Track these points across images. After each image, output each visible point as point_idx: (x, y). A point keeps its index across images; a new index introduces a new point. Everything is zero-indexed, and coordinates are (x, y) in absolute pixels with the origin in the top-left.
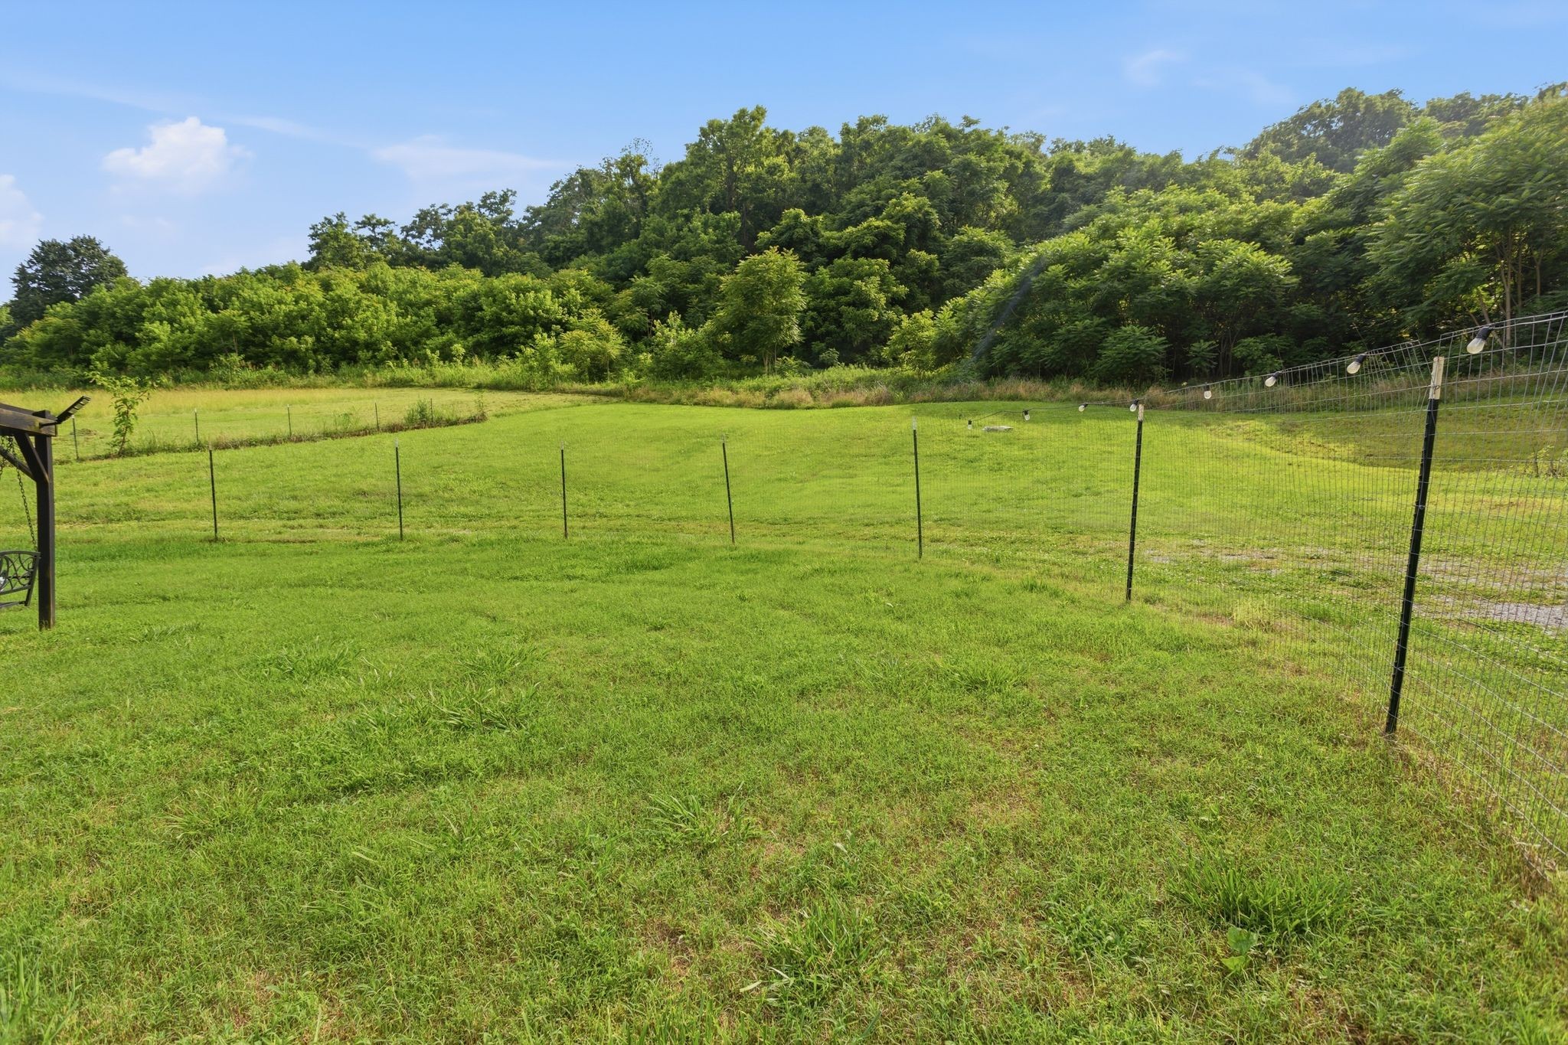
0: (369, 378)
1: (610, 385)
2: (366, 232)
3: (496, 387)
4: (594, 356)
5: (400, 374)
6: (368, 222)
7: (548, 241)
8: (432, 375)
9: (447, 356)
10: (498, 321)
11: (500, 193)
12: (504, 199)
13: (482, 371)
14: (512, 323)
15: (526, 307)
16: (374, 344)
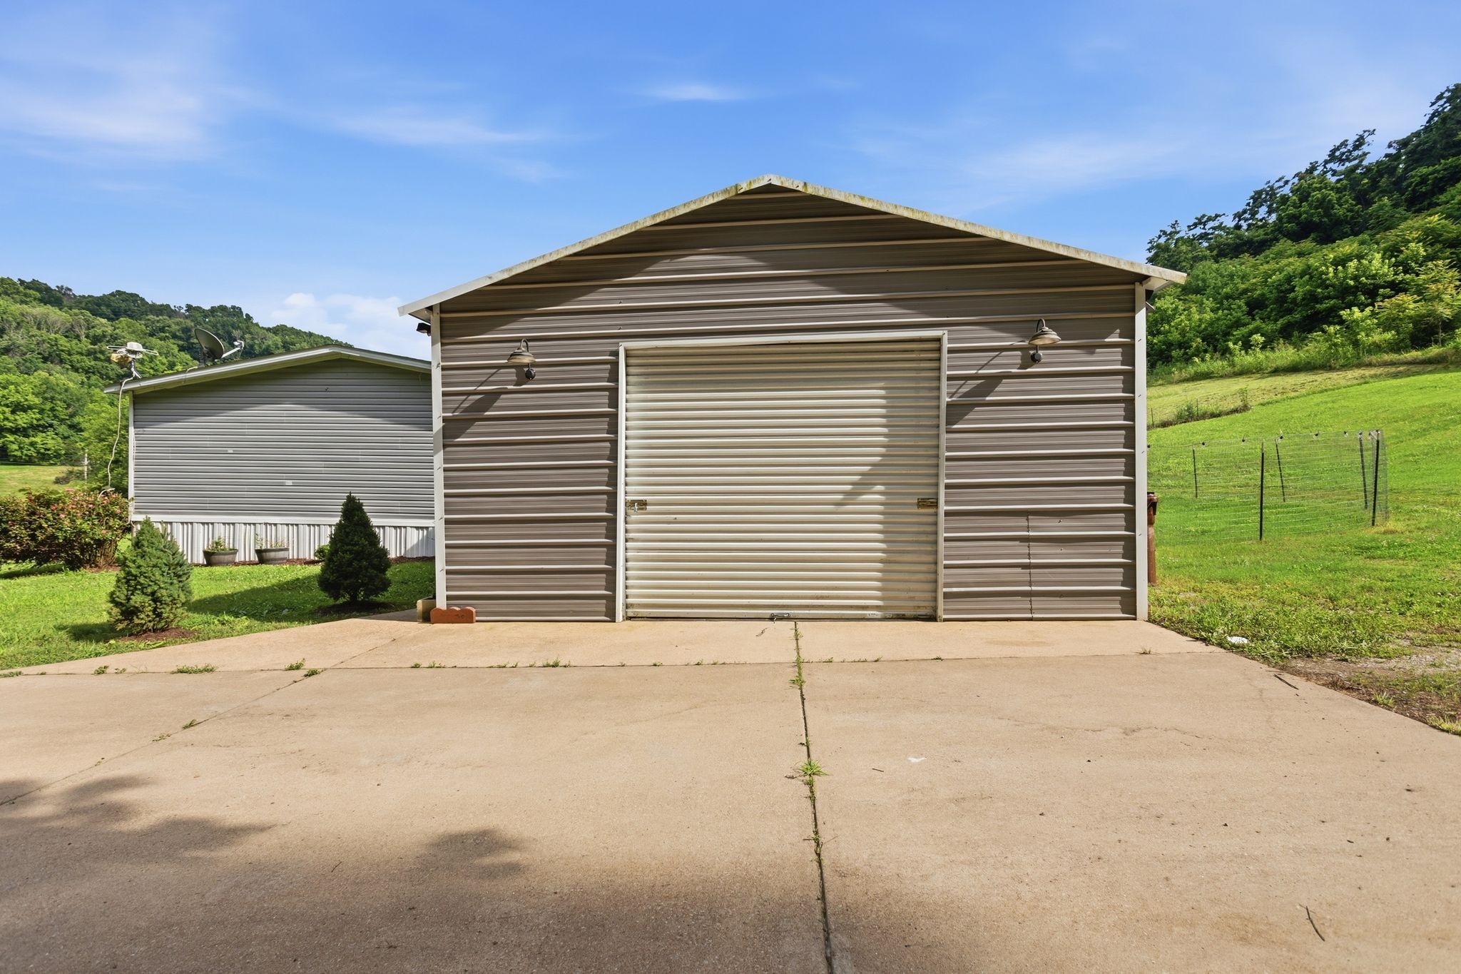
0: (1176, 375)
1: (1434, 351)
2: (1198, 231)
3: (1294, 369)
4: (1417, 320)
5: (1203, 367)
6: (1200, 222)
7: (1412, 177)
8: (1233, 365)
9: (1247, 346)
10: (1312, 298)
11: (1352, 139)
12: (1360, 142)
13: (1286, 353)
14: (1329, 298)
15: (1345, 278)
16: (1186, 342)
